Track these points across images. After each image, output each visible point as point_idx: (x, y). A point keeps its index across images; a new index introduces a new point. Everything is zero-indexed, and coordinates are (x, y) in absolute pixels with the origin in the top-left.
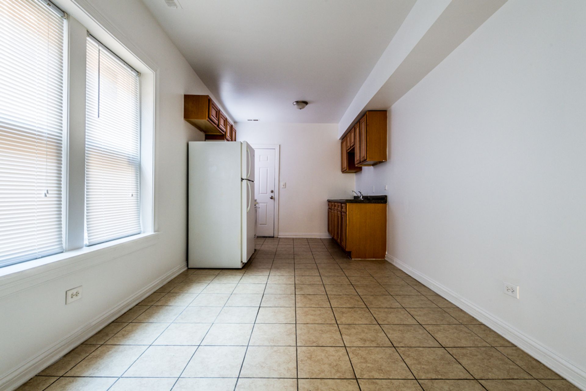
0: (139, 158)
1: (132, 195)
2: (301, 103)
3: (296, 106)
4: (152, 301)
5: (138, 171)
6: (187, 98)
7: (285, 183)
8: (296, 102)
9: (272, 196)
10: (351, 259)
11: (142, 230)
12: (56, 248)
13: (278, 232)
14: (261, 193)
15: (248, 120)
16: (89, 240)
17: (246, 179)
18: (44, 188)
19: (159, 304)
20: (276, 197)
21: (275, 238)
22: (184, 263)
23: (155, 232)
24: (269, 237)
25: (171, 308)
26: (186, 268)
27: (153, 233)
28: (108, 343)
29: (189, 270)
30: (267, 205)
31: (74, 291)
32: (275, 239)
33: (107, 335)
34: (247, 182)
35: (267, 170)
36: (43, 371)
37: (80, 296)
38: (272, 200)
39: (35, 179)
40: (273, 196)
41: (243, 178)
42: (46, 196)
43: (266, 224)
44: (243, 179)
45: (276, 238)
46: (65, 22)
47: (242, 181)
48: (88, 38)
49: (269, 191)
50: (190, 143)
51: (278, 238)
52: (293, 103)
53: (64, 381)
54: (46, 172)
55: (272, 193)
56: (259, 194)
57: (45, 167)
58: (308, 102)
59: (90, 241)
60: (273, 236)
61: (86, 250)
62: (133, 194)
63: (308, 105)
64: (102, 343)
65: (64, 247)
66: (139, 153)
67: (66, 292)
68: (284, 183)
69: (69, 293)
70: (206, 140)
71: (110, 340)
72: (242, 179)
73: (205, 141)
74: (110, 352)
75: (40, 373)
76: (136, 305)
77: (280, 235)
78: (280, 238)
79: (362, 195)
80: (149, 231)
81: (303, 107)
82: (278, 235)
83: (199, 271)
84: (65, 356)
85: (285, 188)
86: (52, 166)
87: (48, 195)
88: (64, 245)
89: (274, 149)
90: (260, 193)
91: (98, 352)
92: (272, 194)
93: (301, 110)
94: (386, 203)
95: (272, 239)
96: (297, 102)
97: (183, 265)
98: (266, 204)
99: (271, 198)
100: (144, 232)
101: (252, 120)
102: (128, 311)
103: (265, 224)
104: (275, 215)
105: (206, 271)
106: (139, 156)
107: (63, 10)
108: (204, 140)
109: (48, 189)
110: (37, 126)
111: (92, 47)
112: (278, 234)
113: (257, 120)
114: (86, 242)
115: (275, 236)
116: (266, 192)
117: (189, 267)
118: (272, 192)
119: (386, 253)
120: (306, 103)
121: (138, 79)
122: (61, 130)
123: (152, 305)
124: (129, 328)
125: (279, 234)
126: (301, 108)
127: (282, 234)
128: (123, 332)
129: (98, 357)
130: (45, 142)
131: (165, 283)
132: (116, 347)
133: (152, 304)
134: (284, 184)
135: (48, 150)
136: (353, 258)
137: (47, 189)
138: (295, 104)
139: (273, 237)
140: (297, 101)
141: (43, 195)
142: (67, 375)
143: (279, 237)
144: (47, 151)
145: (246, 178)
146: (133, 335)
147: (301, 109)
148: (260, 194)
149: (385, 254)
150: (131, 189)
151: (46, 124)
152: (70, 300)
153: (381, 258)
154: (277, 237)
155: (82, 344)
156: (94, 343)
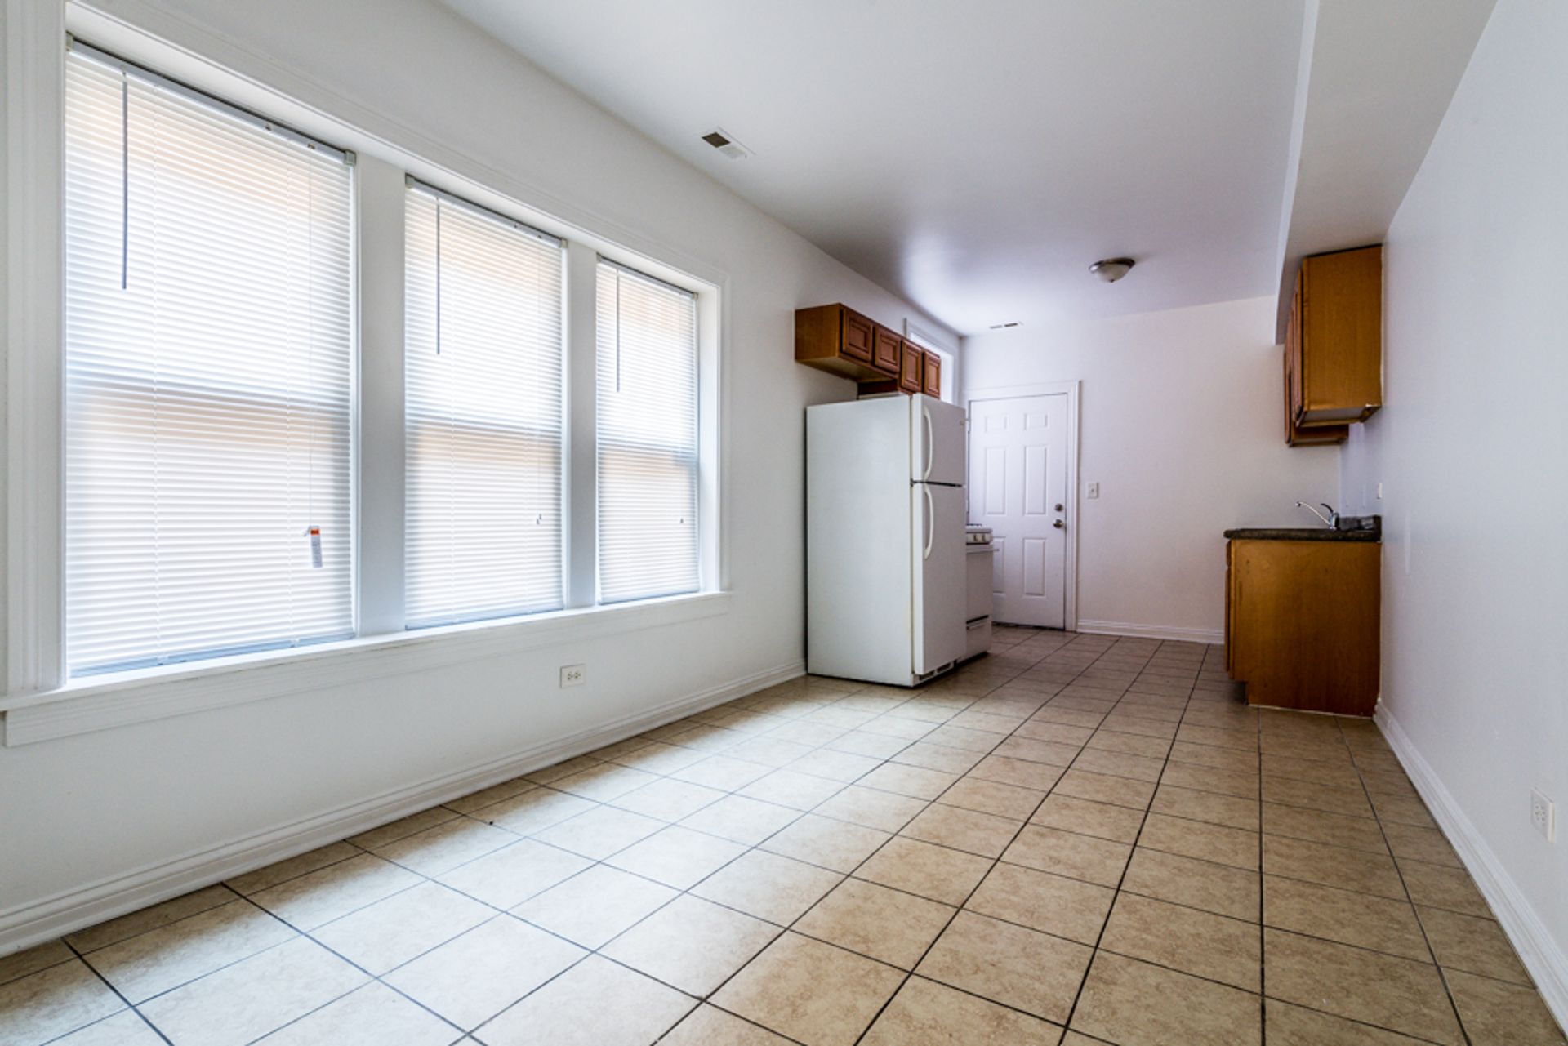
0: (696, 452)
1: (682, 521)
2: (1111, 265)
3: (1097, 276)
4: (710, 717)
5: (695, 477)
6: (803, 317)
7: (1098, 485)
8: (1096, 264)
9: (1059, 521)
10: (1248, 704)
11: (702, 585)
12: (553, 602)
13: (1077, 618)
14: (1029, 513)
15: (992, 328)
16: (603, 594)
17: (922, 482)
18: (535, 512)
19: (717, 723)
20: (1071, 522)
21: (1068, 632)
22: (800, 661)
23: (722, 590)
24: (1053, 629)
25: (732, 732)
26: (803, 673)
27: (718, 592)
28: (615, 761)
29: (810, 677)
30: (1044, 543)
31: (573, 671)
32: (1067, 634)
33: (619, 751)
34: (923, 488)
35: (1046, 450)
36: (528, 775)
37: (581, 680)
38: (1060, 532)
39: (523, 498)
40: (1062, 519)
41: (915, 479)
42: (538, 522)
43: (1042, 595)
44: (916, 482)
45: (1072, 632)
46: (564, 252)
47: (912, 485)
48: (601, 265)
49: (1051, 507)
50: (810, 409)
51: (1075, 632)
52: (1090, 268)
53: (543, 791)
54: (539, 488)
55: (1058, 513)
56: (1024, 513)
57: (536, 480)
58: (1136, 261)
59: (605, 596)
60: (1062, 626)
61: (598, 609)
62: (685, 519)
63: (1134, 268)
64: (607, 759)
65: (565, 602)
66: (696, 443)
67: (561, 670)
68: (1095, 483)
69: (566, 672)
70: (861, 397)
71: (620, 759)
72: (913, 483)
73: (858, 399)
74: (610, 773)
75: (523, 776)
76: (683, 719)
77: (1082, 627)
78: (1081, 633)
79: (1337, 514)
80: (711, 585)
81: (1120, 275)
82: (1077, 626)
83: (824, 682)
84: (558, 764)
85: (1097, 496)
86: (548, 478)
87: (541, 522)
88: (565, 599)
89: (1065, 393)
90: (1027, 511)
91: (596, 769)
92: (1060, 516)
93: (1115, 282)
94: (1379, 539)
95: (1061, 633)
96: (1100, 264)
97: (799, 665)
98: (1042, 541)
99: (1058, 525)
100: (705, 590)
101: (1000, 327)
102: (666, 726)
103: (1040, 592)
104: (1069, 572)
105: (840, 682)
106: (696, 448)
107: (559, 235)
108: (855, 397)
109: (542, 512)
110: (527, 420)
111: (606, 277)
112: (1077, 622)
113: (1015, 324)
114: (598, 598)
115: (1068, 628)
116: (1042, 511)
117: (810, 671)
118: (1059, 508)
119: (1379, 700)
120: (1128, 263)
121: (694, 306)
122: (560, 422)
123: (705, 724)
124: (653, 748)
125: (1079, 624)
126: (1112, 277)
127: (1088, 624)
128: (640, 752)
129: (595, 775)
130: (537, 443)
131: (747, 692)
132: (621, 769)
133: (706, 722)
134: (1095, 487)
135: (541, 454)
136: (1253, 703)
137: (539, 512)
138: (1097, 270)
139: (1063, 630)
140: (1097, 261)
141: (535, 522)
142: (550, 786)
143: (1079, 630)
144: (539, 457)
145: (920, 479)
146: (651, 758)
147: (1112, 281)
148: (1026, 516)
149: (1375, 702)
150: (679, 509)
151: (537, 416)
152: (566, 682)
153: (1358, 714)
154: (1073, 629)
155: (585, 755)
156: (598, 757)
